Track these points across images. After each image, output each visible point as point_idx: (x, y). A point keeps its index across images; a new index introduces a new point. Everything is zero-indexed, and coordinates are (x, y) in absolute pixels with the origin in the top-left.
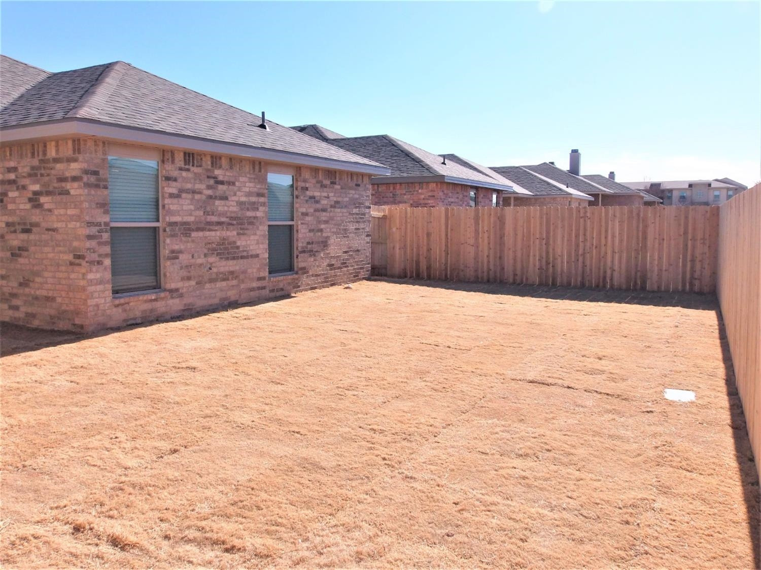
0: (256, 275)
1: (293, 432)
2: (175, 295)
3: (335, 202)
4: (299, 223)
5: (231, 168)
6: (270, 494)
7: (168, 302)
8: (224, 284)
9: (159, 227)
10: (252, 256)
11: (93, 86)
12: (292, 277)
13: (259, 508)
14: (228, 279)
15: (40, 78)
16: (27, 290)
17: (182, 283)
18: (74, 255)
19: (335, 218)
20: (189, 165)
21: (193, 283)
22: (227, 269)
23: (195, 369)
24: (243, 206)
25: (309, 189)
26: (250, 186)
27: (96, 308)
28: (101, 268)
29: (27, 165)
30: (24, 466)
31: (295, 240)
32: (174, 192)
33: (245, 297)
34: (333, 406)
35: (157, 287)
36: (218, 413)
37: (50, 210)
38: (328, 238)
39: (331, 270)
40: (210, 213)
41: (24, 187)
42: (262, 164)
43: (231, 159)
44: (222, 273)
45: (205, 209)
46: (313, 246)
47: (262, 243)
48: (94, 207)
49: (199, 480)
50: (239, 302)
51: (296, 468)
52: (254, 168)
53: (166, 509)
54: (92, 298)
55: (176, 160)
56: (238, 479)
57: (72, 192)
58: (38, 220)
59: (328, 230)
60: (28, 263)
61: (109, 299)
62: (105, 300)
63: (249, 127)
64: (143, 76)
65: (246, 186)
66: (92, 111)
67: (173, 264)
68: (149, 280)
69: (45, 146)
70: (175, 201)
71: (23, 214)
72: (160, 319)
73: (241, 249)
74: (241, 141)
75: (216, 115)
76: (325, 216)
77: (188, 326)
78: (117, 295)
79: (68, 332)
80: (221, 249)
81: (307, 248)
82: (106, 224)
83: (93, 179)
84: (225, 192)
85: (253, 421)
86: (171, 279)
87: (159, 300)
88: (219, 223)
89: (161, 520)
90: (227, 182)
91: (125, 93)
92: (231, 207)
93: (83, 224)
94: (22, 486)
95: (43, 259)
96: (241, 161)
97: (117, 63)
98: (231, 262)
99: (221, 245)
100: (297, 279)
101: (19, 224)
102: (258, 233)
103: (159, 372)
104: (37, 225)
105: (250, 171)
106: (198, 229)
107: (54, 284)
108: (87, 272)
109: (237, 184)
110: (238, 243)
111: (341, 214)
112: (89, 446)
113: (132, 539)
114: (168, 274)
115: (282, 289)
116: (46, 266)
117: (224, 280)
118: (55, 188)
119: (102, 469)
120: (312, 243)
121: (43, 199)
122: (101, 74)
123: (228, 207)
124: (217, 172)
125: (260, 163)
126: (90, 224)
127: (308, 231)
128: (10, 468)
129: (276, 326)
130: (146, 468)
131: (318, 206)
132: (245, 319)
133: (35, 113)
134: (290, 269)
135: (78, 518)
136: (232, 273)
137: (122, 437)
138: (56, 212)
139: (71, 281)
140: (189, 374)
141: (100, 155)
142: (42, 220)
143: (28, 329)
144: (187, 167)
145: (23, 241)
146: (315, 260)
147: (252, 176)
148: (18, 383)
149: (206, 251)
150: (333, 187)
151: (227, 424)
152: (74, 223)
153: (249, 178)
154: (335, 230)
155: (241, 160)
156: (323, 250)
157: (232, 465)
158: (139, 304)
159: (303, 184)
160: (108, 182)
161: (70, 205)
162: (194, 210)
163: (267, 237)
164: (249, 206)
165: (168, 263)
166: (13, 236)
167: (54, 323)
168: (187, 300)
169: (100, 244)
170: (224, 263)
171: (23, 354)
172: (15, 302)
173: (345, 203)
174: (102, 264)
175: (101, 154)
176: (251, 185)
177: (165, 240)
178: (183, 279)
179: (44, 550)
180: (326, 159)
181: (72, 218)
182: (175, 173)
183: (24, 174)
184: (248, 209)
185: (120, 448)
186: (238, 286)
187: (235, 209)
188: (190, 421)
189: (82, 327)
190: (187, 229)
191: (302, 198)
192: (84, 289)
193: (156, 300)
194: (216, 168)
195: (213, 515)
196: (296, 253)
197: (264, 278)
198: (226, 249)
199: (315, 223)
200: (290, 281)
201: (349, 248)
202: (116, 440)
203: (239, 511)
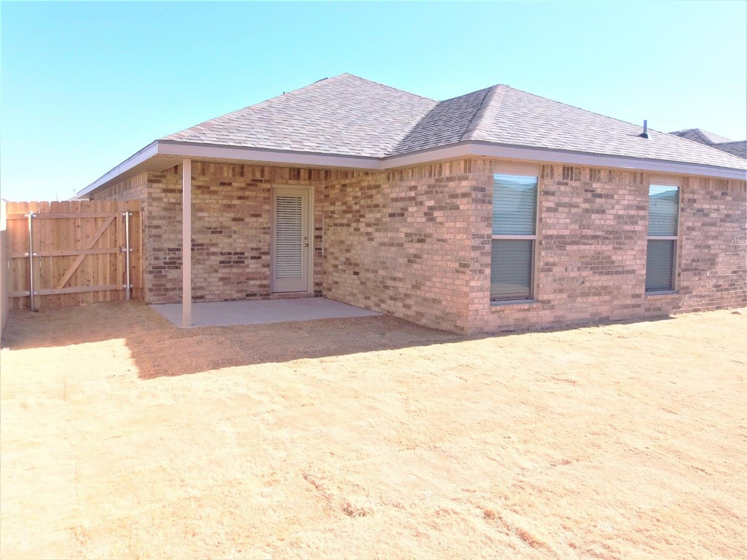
0: (631, 292)
1: (696, 468)
2: (546, 306)
3: (726, 215)
4: (684, 237)
5: (610, 180)
6: (679, 530)
7: (539, 313)
8: (596, 298)
9: (535, 240)
10: (627, 272)
11: (478, 110)
12: (672, 296)
13: (668, 542)
14: (601, 295)
15: (431, 107)
16: (418, 292)
17: (554, 295)
18: (460, 263)
19: (725, 234)
20: (567, 179)
21: (564, 296)
22: (600, 284)
23: (574, 382)
24: (621, 220)
25: (697, 201)
26: (629, 199)
27: (475, 313)
28: (482, 276)
29: (425, 184)
30: (435, 447)
31: (677, 257)
32: (551, 206)
33: (617, 313)
34: (738, 448)
35: (530, 297)
36: (607, 432)
37: (441, 223)
38: (716, 255)
39: (718, 291)
40: (586, 227)
41: (421, 203)
42: (645, 175)
43: (610, 172)
44: (595, 288)
45: (580, 223)
46: (699, 263)
47: (640, 259)
48: (480, 220)
49: (597, 497)
50: (611, 319)
51: (706, 510)
52: (635, 180)
53: (568, 518)
54: (473, 304)
55: (555, 176)
56: (640, 506)
57: (461, 207)
58: (431, 232)
59: (717, 246)
60: (421, 268)
61: (486, 306)
62: (484, 307)
63: (629, 137)
64: (521, 96)
65: (625, 198)
66: (482, 133)
67: (546, 276)
68: (524, 290)
69: (441, 167)
70: (552, 215)
71: (419, 226)
72: (530, 328)
73: (616, 264)
74: (623, 153)
75: (593, 128)
76: (714, 231)
77: (559, 338)
78: (493, 302)
79: (450, 333)
80: (595, 263)
81: (691, 265)
82: (489, 236)
83: (480, 195)
84: (602, 206)
85: (647, 448)
86: (544, 290)
87: (531, 310)
88: (595, 237)
89: (564, 528)
90: (605, 195)
91: (508, 113)
92: (609, 221)
93: (469, 236)
94: (436, 464)
95: (433, 266)
96: (622, 174)
97: (497, 86)
98: (604, 277)
99: (595, 259)
100: (678, 299)
101: (415, 234)
102: (636, 248)
103: (539, 381)
104: (430, 236)
105: (630, 183)
106: (574, 243)
107: (441, 288)
108: (470, 280)
109: (615, 196)
110: (614, 258)
111: (731, 229)
112: (487, 441)
113: (539, 538)
114: (541, 286)
115: (659, 309)
116: (435, 272)
117: (596, 294)
118: (447, 203)
119: (501, 464)
120: (698, 261)
121: (436, 214)
122: (485, 98)
123: (605, 220)
124: (595, 185)
125: (642, 174)
126: (475, 236)
127: (693, 247)
128: (424, 446)
129: (658, 349)
130: (541, 472)
131: (707, 220)
132: (619, 337)
133: (433, 139)
134: (670, 287)
135: (487, 505)
136: (605, 288)
137: (514, 438)
138: (447, 225)
139: (455, 287)
140: (569, 387)
141: (487, 173)
142: (434, 232)
143: (418, 326)
144: (565, 181)
145: (417, 249)
146: (699, 279)
147: (633, 189)
148: (418, 372)
149: (579, 265)
150: (724, 198)
151: (619, 445)
152: (462, 235)
153: (630, 191)
154: (724, 247)
155: (621, 172)
156: (709, 269)
157: (630, 490)
158: (513, 312)
159: (691, 196)
160: (492, 197)
161: (459, 219)
162: (571, 223)
163: (646, 252)
164: (627, 220)
165: (542, 275)
166: (410, 245)
167: (439, 323)
168: (559, 312)
169: (482, 254)
170: (597, 277)
171: (417, 348)
172: (409, 301)
173: (737, 217)
174: (483, 273)
175: (488, 171)
176: (631, 197)
177: (541, 252)
178: (555, 291)
179: (462, 526)
180: (719, 167)
181: (459, 230)
182: (553, 188)
183: (423, 192)
184: (626, 223)
185: (514, 448)
186: (610, 302)
187: (611, 223)
188: (578, 435)
189: (462, 329)
190: (561, 242)
191: (688, 210)
192: (466, 295)
193: (528, 310)
194: (594, 181)
195: (618, 536)
196: (677, 270)
197: (639, 296)
198: (600, 263)
199: (702, 238)
200: (669, 300)
201: (739, 267)
202: (509, 439)
203: (646, 540)
